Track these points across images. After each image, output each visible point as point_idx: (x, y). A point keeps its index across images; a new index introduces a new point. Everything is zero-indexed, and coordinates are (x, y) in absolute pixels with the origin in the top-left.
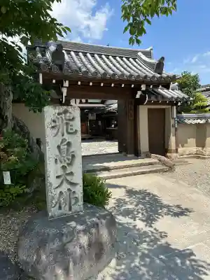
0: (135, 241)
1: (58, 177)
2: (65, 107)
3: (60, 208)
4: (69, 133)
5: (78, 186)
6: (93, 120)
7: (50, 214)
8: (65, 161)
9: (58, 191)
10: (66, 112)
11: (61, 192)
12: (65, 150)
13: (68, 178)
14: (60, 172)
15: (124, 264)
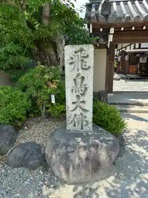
0: (139, 169)
1: (73, 103)
2: (80, 46)
3: (75, 125)
4: (83, 69)
5: (89, 113)
6: (143, 63)
7: (67, 128)
8: (79, 91)
9: (73, 113)
10: (81, 50)
11: (75, 115)
12: (80, 83)
13: (82, 105)
14: (75, 100)
15: (120, 183)
